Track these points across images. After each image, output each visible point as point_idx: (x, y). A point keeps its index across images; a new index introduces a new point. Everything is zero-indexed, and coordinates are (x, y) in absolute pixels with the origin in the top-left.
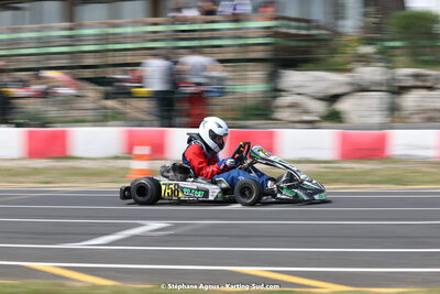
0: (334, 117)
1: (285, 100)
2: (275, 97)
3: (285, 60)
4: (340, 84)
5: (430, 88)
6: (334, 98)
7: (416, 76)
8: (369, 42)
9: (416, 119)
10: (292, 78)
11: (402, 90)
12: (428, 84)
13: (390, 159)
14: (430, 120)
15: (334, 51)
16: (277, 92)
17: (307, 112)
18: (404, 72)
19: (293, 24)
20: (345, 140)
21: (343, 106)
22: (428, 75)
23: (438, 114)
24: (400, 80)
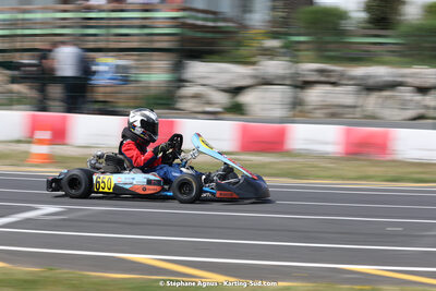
0: (236, 110)
1: (189, 90)
2: (179, 87)
3: (191, 51)
4: (244, 77)
5: (334, 84)
6: (237, 90)
7: (321, 71)
8: (275, 35)
9: (318, 113)
10: (197, 69)
11: (307, 84)
12: (333, 80)
13: (290, 153)
14: (333, 115)
15: (239, 44)
16: (181, 82)
17: (209, 103)
18: (309, 67)
19: (201, 15)
20: (245, 133)
21: (246, 98)
22: (331, 71)
23: (340, 110)
24: (304, 75)
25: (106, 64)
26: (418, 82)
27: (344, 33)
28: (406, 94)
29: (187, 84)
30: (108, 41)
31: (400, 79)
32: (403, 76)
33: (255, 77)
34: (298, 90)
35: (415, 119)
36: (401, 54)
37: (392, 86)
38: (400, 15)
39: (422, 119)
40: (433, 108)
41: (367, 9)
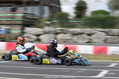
0: (39, 40)
1: (26, 35)
2: (23, 34)
3: (26, 24)
4: (40, 31)
5: (65, 33)
6: (39, 35)
7: (61, 30)
8: (49, 20)
9: (61, 41)
10: (28, 29)
11: (57, 34)
12: (65, 32)
14: (65, 42)
15: (40, 23)
17: (31, 39)
18: (58, 29)
19: (29, 15)
21: (41, 37)
22: (65, 30)
23: (67, 40)
24: (57, 31)
25: (3, 28)
26: (88, 33)
27: (68, 20)
28: (85, 36)
29: (25, 33)
30: (4, 22)
31: (83, 32)
33: (43, 31)
34: (55, 35)
35: (87, 43)
36: (84, 25)
37: (81, 34)
39: (89, 43)
40: (92, 40)
41: (76, 13)
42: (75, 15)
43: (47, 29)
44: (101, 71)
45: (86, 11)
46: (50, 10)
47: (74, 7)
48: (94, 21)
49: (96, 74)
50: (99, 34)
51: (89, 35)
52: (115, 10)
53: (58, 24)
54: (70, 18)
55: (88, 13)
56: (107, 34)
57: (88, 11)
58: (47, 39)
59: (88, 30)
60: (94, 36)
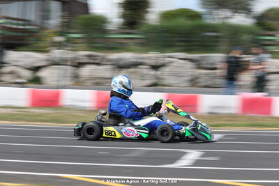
0: (36, 81)
1: (7, 69)
2: (1, 67)
3: (8, 44)
4: (41, 60)
5: (98, 64)
6: (37, 69)
7: (90, 56)
8: (61, 34)
9: (88, 83)
10: (11, 55)
11: (80, 65)
12: (97, 62)
13: (62, 108)
14: (97, 84)
15: (39, 40)
16: (2, 64)
17: (19, 77)
18: (82, 54)
19: (15, 22)
20: (34, 95)
21: (43, 74)
22: (98, 56)
23: (101, 81)
24: (79, 59)
26: (153, 62)
27: (106, 32)
28: (144, 70)
29: (6, 65)
31: (140, 61)
32: (143, 58)
33: (47, 60)
34: (75, 68)
35: (150, 86)
36: (142, 44)
37: (136, 65)
38: (145, 20)
39: (155, 86)
40: (163, 79)
41: (124, 16)
42: (121, 21)
43: (57, 54)
44: (185, 153)
45: (147, 12)
46: (63, 10)
47: (120, 3)
48: (167, 35)
49: (173, 160)
50: (178, 64)
51: (155, 67)
52: (216, 9)
53: (82, 43)
54: (110, 27)
55: (152, 17)
56: (199, 64)
57: (152, 12)
58: (56, 79)
59: (152, 56)
60: (166, 70)
